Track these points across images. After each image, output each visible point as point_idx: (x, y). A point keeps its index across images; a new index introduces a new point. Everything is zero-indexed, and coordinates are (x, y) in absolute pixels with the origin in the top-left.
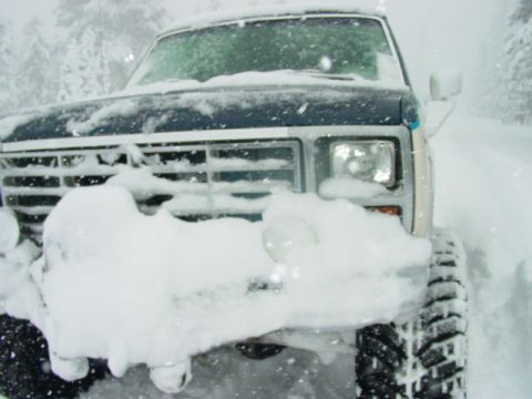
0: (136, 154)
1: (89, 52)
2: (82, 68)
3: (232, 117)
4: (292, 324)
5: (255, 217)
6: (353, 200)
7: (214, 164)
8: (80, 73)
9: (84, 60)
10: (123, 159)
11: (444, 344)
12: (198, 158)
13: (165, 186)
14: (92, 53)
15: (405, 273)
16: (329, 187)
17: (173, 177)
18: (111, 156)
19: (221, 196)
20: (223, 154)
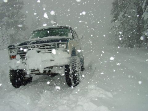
0: (36, 46)
1: (4, 32)
2: (2, 37)
3: (48, 42)
4: (56, 65)
5: (51, 53)
6: (61, 50)
7: (46, 47)
8: (2, 38)
9: (3, 34)
10: (35, 47)
11: (75, 68)
12: (44, 46)
13: (40, 50)
14: (5, 32)
15: (68, 58)
16: (59, 49)
17: (41, 49)
18: (33, 47)
19: (47, 51)
20: (47, 46)
